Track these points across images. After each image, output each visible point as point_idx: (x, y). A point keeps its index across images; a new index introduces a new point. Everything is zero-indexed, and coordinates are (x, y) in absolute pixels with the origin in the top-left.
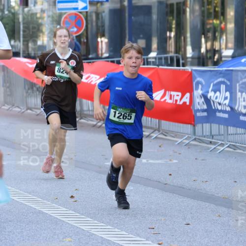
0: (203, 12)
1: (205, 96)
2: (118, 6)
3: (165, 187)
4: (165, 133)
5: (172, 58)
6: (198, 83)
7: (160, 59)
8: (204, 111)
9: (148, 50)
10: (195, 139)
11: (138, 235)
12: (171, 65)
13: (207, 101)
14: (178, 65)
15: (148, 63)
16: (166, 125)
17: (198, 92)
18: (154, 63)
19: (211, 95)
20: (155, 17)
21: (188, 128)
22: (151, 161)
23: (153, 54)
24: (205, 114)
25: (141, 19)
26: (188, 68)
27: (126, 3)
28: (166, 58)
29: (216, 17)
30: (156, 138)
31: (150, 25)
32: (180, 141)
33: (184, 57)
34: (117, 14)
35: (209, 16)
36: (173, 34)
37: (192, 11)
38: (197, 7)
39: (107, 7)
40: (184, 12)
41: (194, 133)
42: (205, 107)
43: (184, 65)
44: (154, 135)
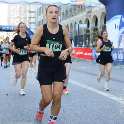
0: (94, 36)
1: (95, 54)
2: (76, 35)
3: (87, 73)
4: (86, 62)
5: (88, 46)
6: (93, 51)
7: (85, 46)
8: (94, 57)
9: (82, 44)
10: (93, 63)
11: (82, 83)
12: (87, 47)
13: (95, 55)
14: (89, 47)
15: (83, 47)
16: (87, 60)
17: (93, 53)
18: (84, 47)
19: (96, 53)
20: (84, 37)
21: (91, 61)
22: (84, 68)
23: (83, 45)
24: (95, 58)
25: (81, 38)
26: (91, 48)
27: (78, 35)
28: (86, 46)
29: (97, 37)
30: (85, 63)
31: (83, 39)
32: (89, 63)
33: (90, 46)
34: (76, 37)
35: (95, 37)
36: (87, 41)
37: (92, 36)
38: (93, 35)
39: (74, 35)
40: (90, 36)
41: (93, 61)
42: (95, 56)
43: (90, 47)
44: (84, 62)
